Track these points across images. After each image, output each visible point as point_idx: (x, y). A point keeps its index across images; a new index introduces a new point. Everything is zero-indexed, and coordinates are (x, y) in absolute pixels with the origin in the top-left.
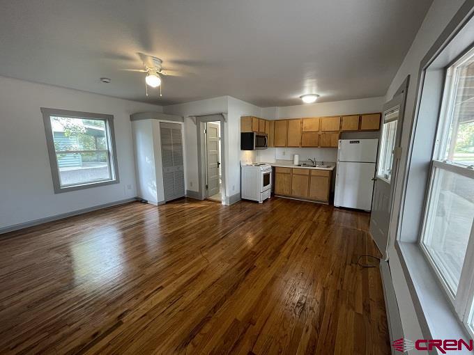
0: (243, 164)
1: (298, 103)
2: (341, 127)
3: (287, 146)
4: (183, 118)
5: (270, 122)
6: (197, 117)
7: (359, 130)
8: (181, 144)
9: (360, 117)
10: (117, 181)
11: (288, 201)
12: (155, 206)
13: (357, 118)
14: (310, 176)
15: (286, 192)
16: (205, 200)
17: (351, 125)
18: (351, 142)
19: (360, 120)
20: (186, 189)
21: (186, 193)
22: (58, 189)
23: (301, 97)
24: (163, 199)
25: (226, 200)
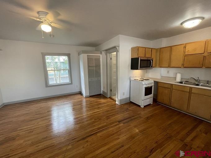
0: (131, 79)
5: (157, 50)
6: (106, 50)
10: (71, 83)
12: (84, 98)
14: (190, 93)
15: (167, 102)
16: (110, 98)
20: (102, 90)
22: (47, 85)
24: (88, 94)
25: (118, 101)
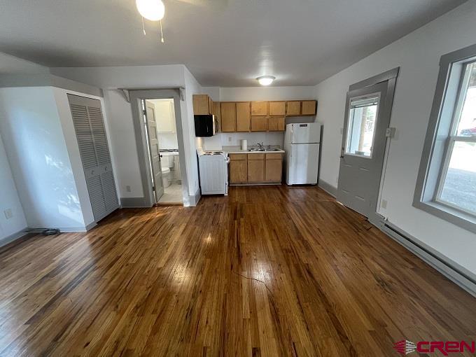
0: (199, 154)
1: (255, 85)
2: (286, 112)
3: (236, 131)
4: (101, 90)
6: (129, 90)
7: (301, 115)
8: (104, 133)
9: (301, 102)
11: (247, 188)
12: (83, 235)
13: (299, 103)
14: (265, 160)
15: (243, 179)
16: (154, 206)
17: (294, 110)
18: (301, 126)
19: (301, 106)
20: (119, 197)
21: (120, 204)
23: (257, 79)
25: (190, 201)
